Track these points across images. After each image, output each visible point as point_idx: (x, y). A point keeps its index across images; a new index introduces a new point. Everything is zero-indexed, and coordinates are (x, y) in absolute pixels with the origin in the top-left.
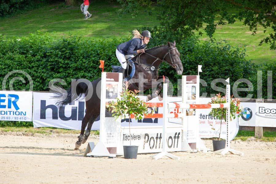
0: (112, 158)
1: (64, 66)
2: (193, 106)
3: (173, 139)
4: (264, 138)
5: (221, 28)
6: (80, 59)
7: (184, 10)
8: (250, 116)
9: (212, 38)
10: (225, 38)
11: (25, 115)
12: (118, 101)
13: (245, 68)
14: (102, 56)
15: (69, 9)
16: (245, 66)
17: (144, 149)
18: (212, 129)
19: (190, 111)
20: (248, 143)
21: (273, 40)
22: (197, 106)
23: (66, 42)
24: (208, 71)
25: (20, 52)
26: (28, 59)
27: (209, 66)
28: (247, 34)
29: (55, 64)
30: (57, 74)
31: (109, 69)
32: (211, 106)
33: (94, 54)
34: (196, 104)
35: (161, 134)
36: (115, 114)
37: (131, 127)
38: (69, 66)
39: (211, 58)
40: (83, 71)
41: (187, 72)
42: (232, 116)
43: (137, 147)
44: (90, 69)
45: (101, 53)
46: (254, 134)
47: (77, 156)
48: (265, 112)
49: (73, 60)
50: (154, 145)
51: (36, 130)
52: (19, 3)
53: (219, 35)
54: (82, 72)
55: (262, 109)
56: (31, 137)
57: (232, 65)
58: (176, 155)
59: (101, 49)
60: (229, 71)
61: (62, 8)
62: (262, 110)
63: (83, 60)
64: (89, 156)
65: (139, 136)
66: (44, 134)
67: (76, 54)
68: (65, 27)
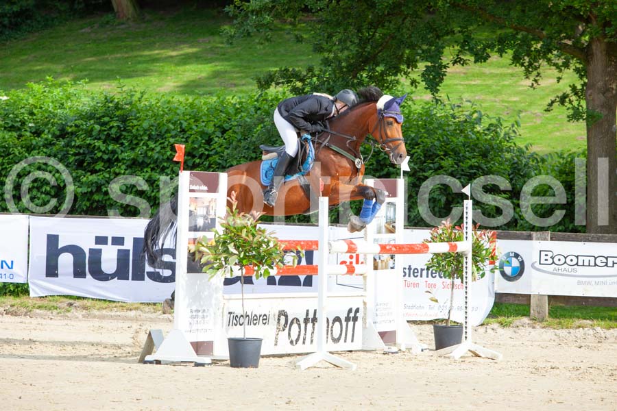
0: (203, 365)
1: (106, 157)
2: (388, 248)
3: (344, 324)
4: (550, 320)
5: (464, 73)
6: (143, 142)
7: (375, 32)
8: (520, 272)
9: (437, 95)
10: (472, 95)
11: (12, 268)
12: (217, 236)
13: (514, 164)
14: (191, 135)
15: (122, 29)
16: (515, 158)
17: (276, 345)
18: (432, 300)
19: (382, 259)
20: (515, 332)
21: (577, 100)
22: (396, 248)
23: (111, 102)
24: (431, 168)
25: (6, 126)
26: (24, 142)
27: (433, 157)
28: (522, 86)
29: (86, 152)
30: (91, 175)
31: (207, 165)
32: (427, 247)
33: (173, 130)
34: (396, 243)
35: (315, 311)
36: (210, 266)
37: (246, 296)
38: (117, 157)
39: (439, 140)
40: (149, 170)
41: (385, 172)
42: (477, 270)
43: (260, 340)
44: (165, 164)
45: (191, 129)
46: (529, 311)
47: (123, 361)
48: (553, 262)
49: (127, 144)
50: (299, 335)
51: (35, 302)
52: (8, 15)
53: (460, 87)
54: (147, 172)
55: (546, 255)
56: (22, 319)
57: (484, 155)
58: (349, 360)
59: (190, 119)
60: (478, 171)
61: (108, 26)
62: (546, 258)
63: (149, 143)
64: (151, 362)
65: (265, 315)
66: (55, 312)
67: (134, 131)
68: (113, 71)
